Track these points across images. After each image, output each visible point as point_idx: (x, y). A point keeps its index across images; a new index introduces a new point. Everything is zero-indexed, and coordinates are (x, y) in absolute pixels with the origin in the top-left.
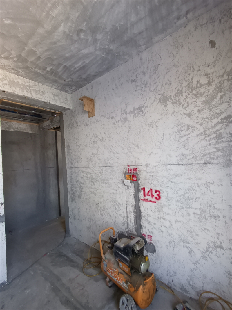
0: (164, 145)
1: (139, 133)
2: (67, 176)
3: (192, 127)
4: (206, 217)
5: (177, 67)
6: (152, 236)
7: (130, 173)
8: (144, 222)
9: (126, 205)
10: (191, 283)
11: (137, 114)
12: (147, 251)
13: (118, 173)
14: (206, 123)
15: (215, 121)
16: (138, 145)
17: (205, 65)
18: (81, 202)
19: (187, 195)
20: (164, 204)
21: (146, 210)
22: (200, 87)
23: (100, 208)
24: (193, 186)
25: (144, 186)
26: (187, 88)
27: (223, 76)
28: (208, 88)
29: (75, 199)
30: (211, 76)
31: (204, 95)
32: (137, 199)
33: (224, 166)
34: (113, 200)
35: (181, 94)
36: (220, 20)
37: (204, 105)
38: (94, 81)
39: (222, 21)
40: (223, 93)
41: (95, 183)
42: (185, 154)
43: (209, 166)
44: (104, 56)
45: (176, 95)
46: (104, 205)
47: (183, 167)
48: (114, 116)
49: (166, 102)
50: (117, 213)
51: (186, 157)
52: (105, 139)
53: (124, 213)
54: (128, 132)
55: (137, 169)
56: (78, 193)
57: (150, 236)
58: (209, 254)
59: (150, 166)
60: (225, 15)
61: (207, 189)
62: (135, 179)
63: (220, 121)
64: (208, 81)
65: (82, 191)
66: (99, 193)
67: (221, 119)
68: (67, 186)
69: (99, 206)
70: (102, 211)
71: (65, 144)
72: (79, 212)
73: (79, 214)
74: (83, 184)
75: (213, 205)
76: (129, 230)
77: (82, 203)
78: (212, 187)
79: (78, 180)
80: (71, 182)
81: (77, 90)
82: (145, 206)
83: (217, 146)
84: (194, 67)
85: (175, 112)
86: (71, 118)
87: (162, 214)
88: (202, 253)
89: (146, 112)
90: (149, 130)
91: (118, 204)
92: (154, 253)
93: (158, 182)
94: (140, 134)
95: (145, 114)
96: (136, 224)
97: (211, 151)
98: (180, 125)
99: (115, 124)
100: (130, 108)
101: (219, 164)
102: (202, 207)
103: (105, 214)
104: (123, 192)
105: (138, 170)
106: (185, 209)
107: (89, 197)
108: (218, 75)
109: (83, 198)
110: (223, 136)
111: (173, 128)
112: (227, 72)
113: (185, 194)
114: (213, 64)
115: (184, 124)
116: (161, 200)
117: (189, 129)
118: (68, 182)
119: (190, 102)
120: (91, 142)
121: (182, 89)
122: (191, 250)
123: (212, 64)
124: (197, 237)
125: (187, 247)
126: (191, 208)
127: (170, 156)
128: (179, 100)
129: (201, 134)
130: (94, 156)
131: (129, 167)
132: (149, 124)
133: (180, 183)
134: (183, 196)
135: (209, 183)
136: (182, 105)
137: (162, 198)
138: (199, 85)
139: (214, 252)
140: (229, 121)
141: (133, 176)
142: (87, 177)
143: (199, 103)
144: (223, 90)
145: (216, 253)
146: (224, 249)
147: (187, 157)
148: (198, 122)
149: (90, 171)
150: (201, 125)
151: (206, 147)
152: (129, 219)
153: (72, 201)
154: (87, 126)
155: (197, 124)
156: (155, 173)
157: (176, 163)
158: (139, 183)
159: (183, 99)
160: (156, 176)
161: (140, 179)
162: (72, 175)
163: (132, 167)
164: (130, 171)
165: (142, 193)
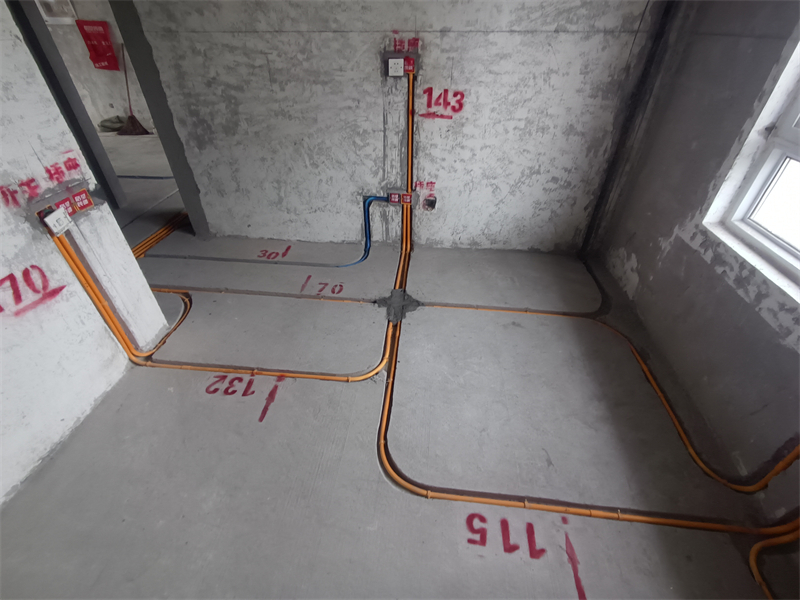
6: (434, 183)
7: (400, 51)
9: (382, 134)
13: (365, 52)
20: (467, 118)
21: (429, 136)
24: (526, 79)
25: (431, 83)
33: (581, 38)
34: (349, 125)
41: (286, 84)
42: (528, 8)
43: (563, 36)
50: (358, 155)
51: (528, 16)
53: (377, 150)
55: (418, 40)
56: (220, 120)
57: (431, 183)
59: (452, 35)
61: (547, 81)
65: (237, 114)
66: (302, 113)
70: (316, 157)
72: (237, 171)
73: (235, 178)
74: (239, 89)
75: (547, 110)
77: (242, 147)
78: (554, 79)
79: (214, 78)
80: (182, 86)
82: (429, 129)
87: (460, 139)
88: (511, 188)
91: (361, 132)
93: (462, 72)
96: (403, 167)
101: (576, 34)
102: (530, 116)
103: (326, 162)
104: (375, 103)
105: (420, 43)
106: (502, 123)
107: (268, 127)
116: (462, 111)
127: (499, 11)
131: (396, 36)
133: (505, 73)
137: (467, 107)
142: (253, 67)
145: (530, 182)
146: (540, 174)
147: (531, 15)
152: (388, 163)
153: (201, 147)
156: (460, 51)
157: (507, 27)
158: (420, 78)
160: (461, 58)
161: (424, 68)
162: (181, 62)
163: (404, 35)
164: (398, 46)
165: (425, 100)
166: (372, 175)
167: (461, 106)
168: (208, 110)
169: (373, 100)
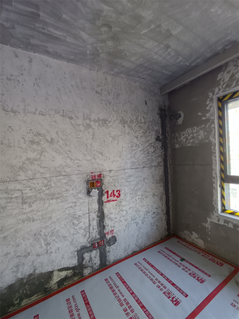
0: (123, 155)
3: (138, 145)
4: (144, 198)
5: (131, 104)
7: (94, 179)
12: (110, 245)
14: (144, 144)
15: (147, 144)
16: (102, 153)
17: (143, 112)
23: (45, 235)
26: (136, 120)
28: (144, 125)
31: (143, 128)
32: (101, 203)
34: (70, 215)
35: (133, 123)
37: (143, 134)
39: (149, 94)
40: (150, 131)
45: (130, 122)
48: (73, 117)
51: (135, 164)
54: (92, 139)
59: (113, 171)
60: (150, 92)
62: (99, 185)
64: (144, 121)
69: (43, 234)
70: (49, 239)
75: (146, 190)
76: (91, 239)
78: (146, 180)
83: (148, 158)
84: (139, 110)
85: (129, 133)
88: (142, 221)
90: (112, 142)
92: (115, 243)
95: (109, 127)
97: (145, 160)
98: (132, 142)
100: (94, 117)
106: (134, 198)
108: (148, 120)
110: (149, 153)
111: (128, 144)
112: (151, 121)
113: (134, 188)
114: (146, 114)
115: (134, 143)
116: (120, 197)
117: (136, 146)
119: (137, 130)
121: (133, 119)
124: (140, 212)
126: (137, 196)
127: (127, 163)
128: (132, 126)
129: (141, 150)
130: (32, 163)
131: (92, 174)
132: (112, 137)
134: (133, 190)
135: (145, 178)
136: (133, 129)
138: (141, 122)
140: (151, 145)
141: (97, 182)
144: (149, 129)
145: (147, 217)
146: (150, 213)
148: (141, 143)
150: (142, 145)
151: (144, 158)
152: (91, 228)
154: (12, 114)
156: (116, 176)
158: (103, 188)
160: (117, 179)
161: (104, 184)
163: (95, 173)
164: (93, 177)
165: (106, 196)
166: (83, 237)
167: (120, 195)
169: (83, 201)
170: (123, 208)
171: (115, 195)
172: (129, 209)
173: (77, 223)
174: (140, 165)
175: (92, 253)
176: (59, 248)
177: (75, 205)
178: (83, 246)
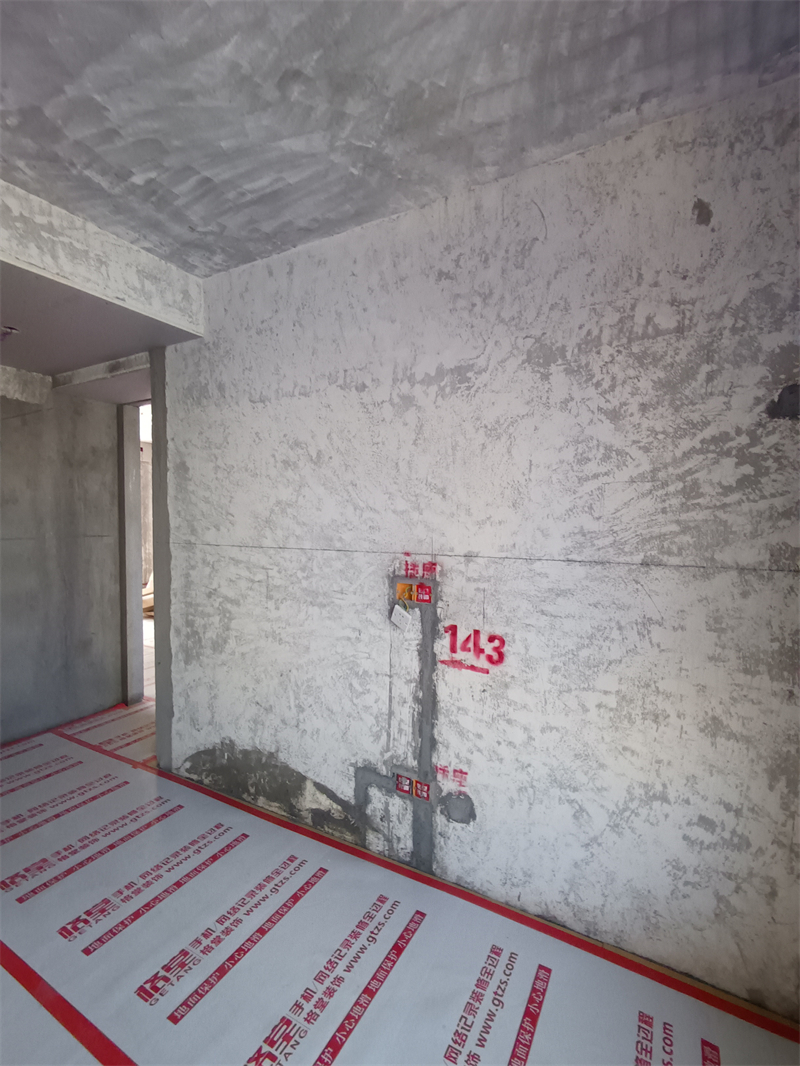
0: (530, 500)
1: (450, 451)
2: (173, 573)
3: (619, 452)
4: (633, 716)
5: (592, 261)
6: (466, 774)
7: (412, 576)
8: (443, 730)
9: (387, 679)
10: (571, 899)
11: (448, 390)
12: (449, 818)
13: (370, 574)
14: (660, 446)
15: (686, 444)
16: (444, 489)
17: (675, 272)
18: (224, 664)
19: (584, 653)
20: (513, 677)
21: (455, 694)
22: (654, 338)
23: (297, 685)
24: (605, 628)
25: (454, 620)
26: (616, 331)
27: (720, 316)
28: (676, 345)
29: (198, 655)
30: (690, 311)
31: (661, 363)
32: (428, 660)
33: (694, 576)
34: (346, 661)
35: (596, 347)
36: (732, 146)
37: (658, 394)
38: (300, 248)
39: (738, 147)
40: (715, 367)
41: (282, 603)
42: (589, 532)
43: (656, 572)
44: (355, 172)
45: (580, 349)
46: (309, 676)
47: (580, 571)
48: (368, 382)
49: (547, 364)
50: (354, 704)
51: (592, 542)
52: (327, 458)
53: (380, 702)
54: (415, 443)
55: (435, 564)
56: (211, 634)
57: (461, 772)
58: (628, 818)
59: (480, 560)
60: (746, 133)
61: (644, 636)
62: (427, 597)
63: (698, 446)
64: (679, 322)
65: (228, 629)
66: (294, 638)
67: (703, 441)
68: (169, 608)
69: (293, 680)
70: (302, 697)
71: (169, 456)
72: (215, 697)
73: (211, 707)
74: (236, 603)
75: (655, 682)
76: (392, 757)
77: (225, 668)
78: (657, 634)
79: (215, 590)
80: (186, 595)
81: (228, 267)
82: (453, 685)
83: (684, 517)
84: (642, 272)
85: (572, 399)
86: (197, 364)
87: (503, 708)
88: (610, 817)
89: (481, 386)
90: (484, 446)
91: (360, 673)
92: (468, 823)
93: (499, 608)
94: (454, 454)
95: (477, 391)
96: (417, 736)
97: (664, 530)
98: (583, 441)
99: (368, 412)
100: (426, 366)
101: (682, 569)
102: (623, 688)
103: (313, 706)
104: (380, 637)
105: (438, 568)
106: (573, 693)
107: (256, 649)
108: (707, 310)
109: (233, 653)
110: (701, 490)
111: (560, 450)
112: (734, 307)
113: (578, 649)
114: (698, 274)
115: (595, 442)
116: (504, 664)
117: (609, 457)
118: (175, 595)
119: (620, 376)
120: (276, 461)
121: (601, 331)
122: (582, 809)
123: (694, 275)
124: (601, 771)
125: (571, 802)
126: (594, 690)
127: (545, 534)
128: (587, 365)
129: (642, 477)
130: (283, 511)
131: (408, 558)
132: (486, 427)
133: (567, 617)
134: (571, 656)
135: (650, 619)
136: (595, 380)
137: (509, 659)
138: (650, 329)
139: (644, 811)
140: (722, 448)
141: (421, 586)
142: (253, 581)
143: (645, 384)
144: (716, 356)
145: (649, 815)
146: (670, 804)
147: (596, 542)
148: (639, 442)
149: (264, 561)
150: (646, 450)
151: (654, 518)
152: (394, 723)
153: (187, 662)
154: (261, 405)
155: (634, 446)
156: (493, 581)
157: (560, 555)
158: (439, 610)
159: (602, 363)
160: (496, 591)
161: (444, 599)
162: (191, 572)
163: (418, 558)
164: (410, 571)
165: (446, 640)
166: (372, 739)
167: (501, 657)
168: (203, 622)
169: (378, 633)
170: (513, 715)
171: (482, 651)
172: (543, 731)
173: (361, 690)
174: (621, 551)
175: (391, 801)
176: (318, 730)
177: (357, 638)
178: (370, 762)
